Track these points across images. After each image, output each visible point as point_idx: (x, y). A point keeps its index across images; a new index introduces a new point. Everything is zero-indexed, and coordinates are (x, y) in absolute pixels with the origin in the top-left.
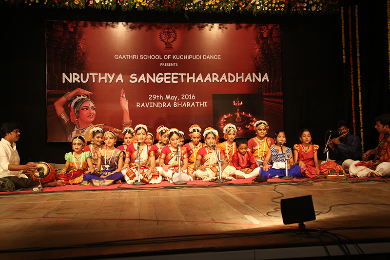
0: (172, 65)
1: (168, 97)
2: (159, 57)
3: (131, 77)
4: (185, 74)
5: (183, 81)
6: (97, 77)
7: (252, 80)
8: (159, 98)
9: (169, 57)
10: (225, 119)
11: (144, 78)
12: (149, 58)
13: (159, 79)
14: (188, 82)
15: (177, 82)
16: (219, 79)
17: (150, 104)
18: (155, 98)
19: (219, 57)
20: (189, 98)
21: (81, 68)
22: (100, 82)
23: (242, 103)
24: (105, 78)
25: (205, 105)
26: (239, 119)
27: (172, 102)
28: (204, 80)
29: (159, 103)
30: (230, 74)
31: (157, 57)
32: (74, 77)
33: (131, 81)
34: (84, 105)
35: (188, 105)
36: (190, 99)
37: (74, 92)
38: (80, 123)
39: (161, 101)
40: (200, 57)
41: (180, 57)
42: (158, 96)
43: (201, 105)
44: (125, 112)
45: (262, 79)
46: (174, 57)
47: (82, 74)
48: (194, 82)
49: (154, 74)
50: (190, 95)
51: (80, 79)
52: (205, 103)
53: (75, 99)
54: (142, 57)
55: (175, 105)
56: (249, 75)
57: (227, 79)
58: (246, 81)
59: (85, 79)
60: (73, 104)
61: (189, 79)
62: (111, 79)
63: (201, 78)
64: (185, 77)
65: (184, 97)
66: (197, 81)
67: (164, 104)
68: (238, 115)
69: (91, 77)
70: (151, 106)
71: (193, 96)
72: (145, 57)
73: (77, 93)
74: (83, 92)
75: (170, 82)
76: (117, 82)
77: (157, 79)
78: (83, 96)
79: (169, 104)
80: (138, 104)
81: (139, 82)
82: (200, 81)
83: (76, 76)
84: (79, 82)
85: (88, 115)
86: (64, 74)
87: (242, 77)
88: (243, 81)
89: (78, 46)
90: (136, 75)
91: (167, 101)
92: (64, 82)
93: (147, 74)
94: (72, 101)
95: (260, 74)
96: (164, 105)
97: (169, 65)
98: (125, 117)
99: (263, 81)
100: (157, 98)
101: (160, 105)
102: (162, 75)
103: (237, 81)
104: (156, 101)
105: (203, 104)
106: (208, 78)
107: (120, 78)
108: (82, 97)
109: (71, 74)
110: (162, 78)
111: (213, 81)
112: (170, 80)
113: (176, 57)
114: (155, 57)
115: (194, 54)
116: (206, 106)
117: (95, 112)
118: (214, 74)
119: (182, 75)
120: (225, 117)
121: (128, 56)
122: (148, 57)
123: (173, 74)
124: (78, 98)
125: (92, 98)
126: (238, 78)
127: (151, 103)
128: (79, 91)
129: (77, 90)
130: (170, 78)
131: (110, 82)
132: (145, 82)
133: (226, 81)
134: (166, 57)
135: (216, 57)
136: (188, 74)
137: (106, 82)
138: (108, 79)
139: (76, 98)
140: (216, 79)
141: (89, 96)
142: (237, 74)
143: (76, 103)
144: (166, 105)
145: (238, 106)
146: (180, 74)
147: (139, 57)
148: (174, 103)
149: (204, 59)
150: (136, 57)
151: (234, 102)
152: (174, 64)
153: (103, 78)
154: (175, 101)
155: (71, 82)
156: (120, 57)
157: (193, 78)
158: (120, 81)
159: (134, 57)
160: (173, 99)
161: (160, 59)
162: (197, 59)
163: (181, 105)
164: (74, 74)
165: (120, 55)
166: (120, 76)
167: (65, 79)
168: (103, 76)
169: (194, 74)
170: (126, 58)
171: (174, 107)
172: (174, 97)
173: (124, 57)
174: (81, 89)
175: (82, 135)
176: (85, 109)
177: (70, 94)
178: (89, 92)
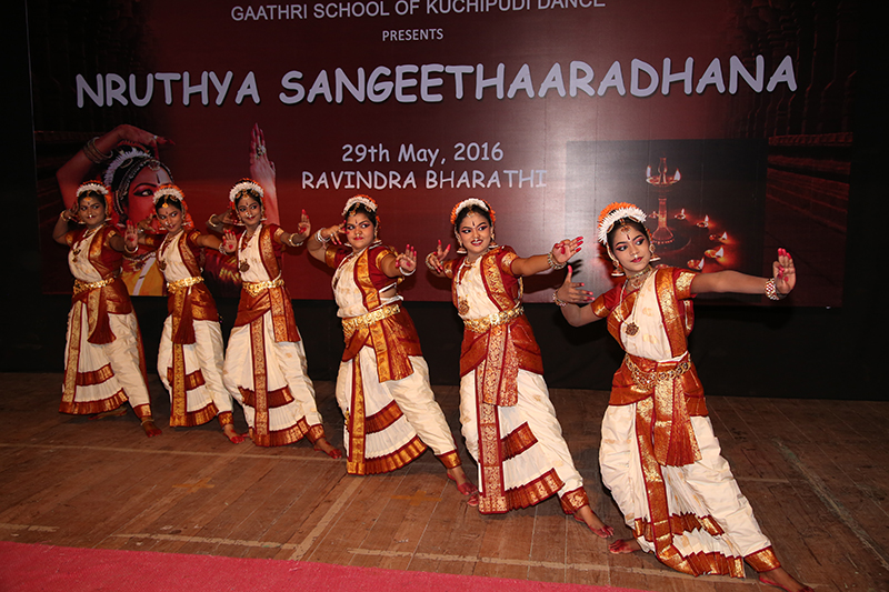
0: (424, 34)
1: (406, 153)
2: (380, 8)
4: (470, 69)
5: (459, 95)
6: (177, 86)
7: (727, 83)
8: (377, 155)
9: (411, 6)
11: (326, 84)
12: (345, 13)
13: (379, 87)
14: (479, 95)
15: (438, 98)
16: (595, 83)
17: (345, 177)
18: (364, 154)
20: (482, 155)
21: (134, 64)
22: (186, 102)
23: (677, 177)
24: (203, 88)
26: (664, 233)
27: (420, 170)
28: (536, 88)
29: (376, 173)
30: (636, 65)
32: (109, 86)
33: (283, 97)
34: (143, 178)
35: (475, 181)
36: (486, 158)
37: (111, 138)
39: (384, 168)
40: (527, 2)
41: (452, 5)
42: (373, 151)
45: (766, 81)
47: (132, 78)
48: (500, 95)
49: (361, 72)
50: (485, 146)
51: (126, 94)
53: (114, 159)
55: (431, 182)
56: (715, 65)
57: (627, 84)
58: (700, 89)
59: (141, 95)
60: (109, 175)
61: (481, 84)
62: (222, 90)
63: (528, 79)
64: (469, 80)
65: (464, 154)
66: (511, 94)
67: (395, 177)
68: (663, 219)
69: (159, 85)
70: (349, 185)
71: (494, 150)
72: (332, 10)
73: (120, 139)
74: (136, 138)
75: (413, 98)
76: (239, 100)
77: (371, 88)
78: (139, 149)
79: (411, 179)
80: (308, 178)
81: (310, 99)
83: (115, 85)
84: (125, 102)
86: (80, 78)
87: (687, 75)
88: (688, 90)
90: (299, 75)
91: (404, 168)
92: (81, 104)
93: (339, 73)
94: (105, 165)
95: (760, 60)
96: (391, 182)
97: (412, 35)
99: (770, 88)
100: (369, 154)
101: (381, 182)
102: (387, 72)
105: (532, 179)
106: (554, 79)
107: (250, 87)
108: (135, 153)
109: (99, 77)
110: (388, 86)
111: (573, 93)
112: (415, 90)
114: (365, 9)
116: (541, 185)
118: (575, 65)
119: (458, 71)
121: (276, 10)
122: (341, 10)
123: (426, 69)
124: (124, 156)
126: (668, 78)
127: (349, 174)
128: (127, 132)
129: (120, 132)
130: (413, 82)
131: (219, 101)
132: (329, 99)
133: (622, 91)
134: (402, 7)
136: (480, 67)
137: (205, 101)
138: (213, 92)
139: (117, 155)
141: (156, 151)
142: (667, 62)
143: (120, 173)
144: (401, 183)
145: (662, 187)
146: (450, 69)
147: (311, 11)
148: (429, 172)
149: (540, 7)
150: (302, 13)
151: (649, 169)
152: (430, 33)
153: (195, 89)
154: (431, 165)
155: (101, 104)
156: (248, 15)
157: (498, 81)
158: (248, 98)
159: (293, 12)
160: (425, 159)
161: (382, 14)
162: (514, 8)
163: (452, 180)
164: (111, 77)
165: (250, 8)
166: (250, 78)
167: (85, 94)
168: (195, 81)
169: (501, 68)
170: (269, 16)
171: (428, 187)
172: (428, 153)
173: (262, 12)
174: (131, 128)
175: (137, 276)
176: (145, 193)
177: (101, 144)
178: (156, 137)
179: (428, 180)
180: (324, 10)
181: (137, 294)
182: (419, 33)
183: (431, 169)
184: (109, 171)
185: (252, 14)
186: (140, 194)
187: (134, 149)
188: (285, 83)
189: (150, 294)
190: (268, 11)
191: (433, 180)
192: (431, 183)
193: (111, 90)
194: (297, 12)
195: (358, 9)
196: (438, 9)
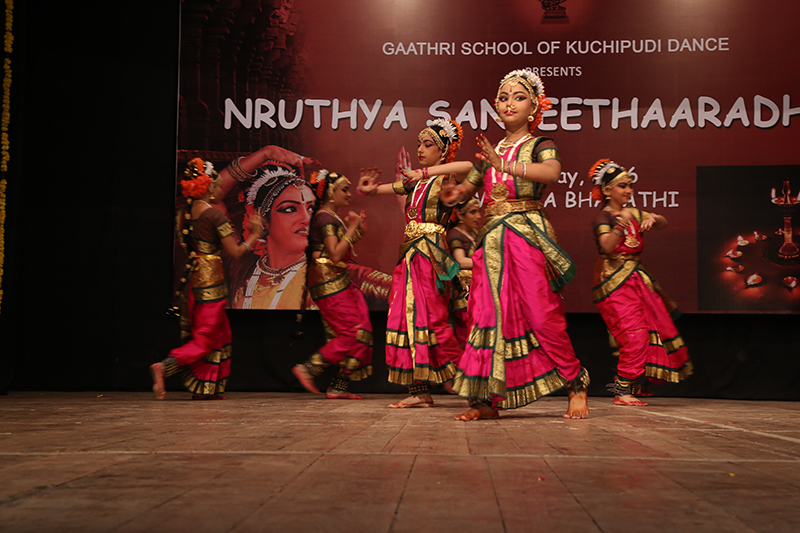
0: (564, 71)
2: (523, 48)
4: (606, 102)
5: (597, 124)
6: (326, 112)
9: (553, 47)
10: (740, 248)
11: (472, 113)
12: (490, 51)
14: (615, 125)
15: (577, 127)
16: (721, 116)
19: (722, 44)
21: (282, 85)
22: (335, 125)
24: (352, 114)
25: (669, 202)
26: (789, 249)
27: (560, 191)
28: (668, 119)
30: (759, 100)
31: (516, 48)
32: (258, 110)
34: (288, 195)
37: (257, 158)
38: (271, 253)
40: (658, 46)
41: (590, 46)
43: (655, 200)
46: (569, 47)
47: (282, 103)
48: (634, 125)
51: (275, 118)
52: (669, 197)
53: (258, 177)
54: (468, 49)
57: (751, 117)
59: (290, 118)
60: (253, 193)
61: (617, 115)
62: (371, 116)
63: (660, 112)
64: (606, 111)
66: (644, 124)
68: (788, 236)
69: (308, 110)
72: (479, 49)
73: (266, 159)
74: (283, 158)
75: (553, 127)
76: (387, 125)
78: (284, 169)
79: (551, 199)
82: (654, 123)
83: (264, 109)
84: (273, 125)
85: (296, 228)
86: (228, 101)
89: (275, 16)
90: (446, 104)
92: (228, 125)
93: (484, 103)
94: (249, 183)
97: (553, 72)
103: (786, 122)
105: (664, 199)
106: (684, 112)
107: (398, 114)
108: (280, 172)
109: (249, 102)
111: (701, 124)
112: (556, 120)
113: (576, 47)
114: (510, 48)
115: (637, 37)
116: (673, 205)
118: (703, 100)
119: (596, 103)
120: (741, 241)
121: (425, 47)
123: (566, 102)
124: (269, 175)
126: (788, 112)
128: (273, 152)
129: (266, 152)
130: (554, 113)
131: (367, 126)
132: (475, 127)
133: (746, 123)
134: (544, 48)
135: (712, 44)
136: (616, 101)
137: (353, 125)
138: (361, 118)
139: (261, 173)
140: (711, 117)
141: (302, 170)
142: (786, 98)
143: (263, 191)
145: (786, 206)
146: (587, 102)
147: (458, 48)
148: (568, 193)
149: (670, 50)
150: (450, 50)
151: (773, 191)
152: (569, 70)
153: (344, 115)
154: (570, 186)
155: (248, 126)
156: (398, 50)
157: (633, 113)
158: (396, 123)
159: (442, 49)
160: (565, 181)
161: (525, 53)
162: (647, 51)
163: (590, 200)
164: (260, 102)
165: (401, 44)
166: (399, 107)
167: (233, 116)
168: (345, 107)
169: (635, 101)
170: (418, 52)
171: (568, 206)
172: (567, 176)
173: (412, 47)
174: (278, 149)
175: (274, 290)
176: (288, 210)
177: (245, 164)
178: (302, 158)
179: (568, 200)
180: (471, 48)
181: (274, 308)
182: (559, 70)
183: (570, 190)
184: (252, 189)
185: (403, 50)
187: (280, 169)
188: (433, 111)
189: (288, 308)
190: (418, 48)
191: (572, 200)
192: (570, 203)
193: (259, 113)
194: (446, 49)
195: (503, 48)
196: (577, 50)
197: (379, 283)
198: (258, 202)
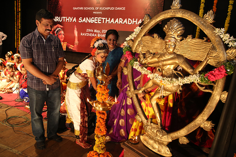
1: (95, 31)
2: (93, 8)
3: (80, 19)
4: (105, 18)
5: (103, 22)
6: (65, 19)
11: (85, 20)
14: (106, 23)
15: (100, 23)
16: (123, 22)
18: (89, 31)
19: (124, 9)
21: (60, 15)
22: (66, 21)
24: (69, 19)
27: (97, 34)
28: (114, 22)
30: (129, 19)
33: (79, 21)
34: (60, 32)
37: (56, 26)
39: (92, 33)
40: (114, 8)
41: (103, 8)
42: (91, 30)
44: (76, 37)
46: (100, 8)
47: (60, 17)
48: (109, 23)
49: (90, 18)
50: (106, 30)
51: (59, 20)
56: (141, 20)
57: (127, 22)
58: (138, 24)
59: (61, 20)
61: (107, 21)
62: (71, 20)
63: (113, 21)
64: (105, 20)
65: (103, 32)
66: (111, 23)
67: (94, 35)
69: (63, 18)
70: (87, 35)
73: (58, 26)
74: (60, 26)
75: (97, 23)
76: (73, 21)
77: (91, 21)
79: (96, 35)
80: (82, 34)
81: (83, 22)
83: (57, 18)
84: (58, 21)
85: (61, 38)
87: (136, 21)
88: (136, 24)
89: (59, 3)
90: (82, 18)
91: (95, 33)
93: (87, 18)
94: (55, 30)
98: (75, 40)
101: (92, 35)
102: (94, 18)
103: (133, 24)
104: (90, 33)
106: (117, 21)
107: (75, 20)
108: (59, 29)
110: (93, 20)
111: (120, 23)
117: (64, 36)
118: (120, 19)
119: (103, 19)
121: (79, 8)
123: (99, 18)
125: (63, 29)
126: (134, 22)
127: (87, 34)
130: (97, 20)
131: (71, 21)
132: (85, 22)
133: (127, 23)
134: (96, 8)
135: (122, 9)
136: (107, 18)
138: (70, 20)
139: (57, 29)
140: (121, 22)
142: (134, 19)
143: (57, 31)
146: (102, 18)
147: (84, 8)
152: (100, 13)
154: (99, 33)
155: (55, 21)
156: (75, 9)
157: (109, 20)
162: (112, 9)
163: (101, 35)
164: (57, 17)
166: (75, 18)
168: (68, 18)
169: (110, 18)
172: (98, 31)
173: (77, 8)
177: (55, 27)
178: (62, 26)
180: (86, 8)
182: (98, 12)
186: (59, 35)
191: (99, 35)
194: (82, 8)
197: (71, 47)
198: (56, 33)
